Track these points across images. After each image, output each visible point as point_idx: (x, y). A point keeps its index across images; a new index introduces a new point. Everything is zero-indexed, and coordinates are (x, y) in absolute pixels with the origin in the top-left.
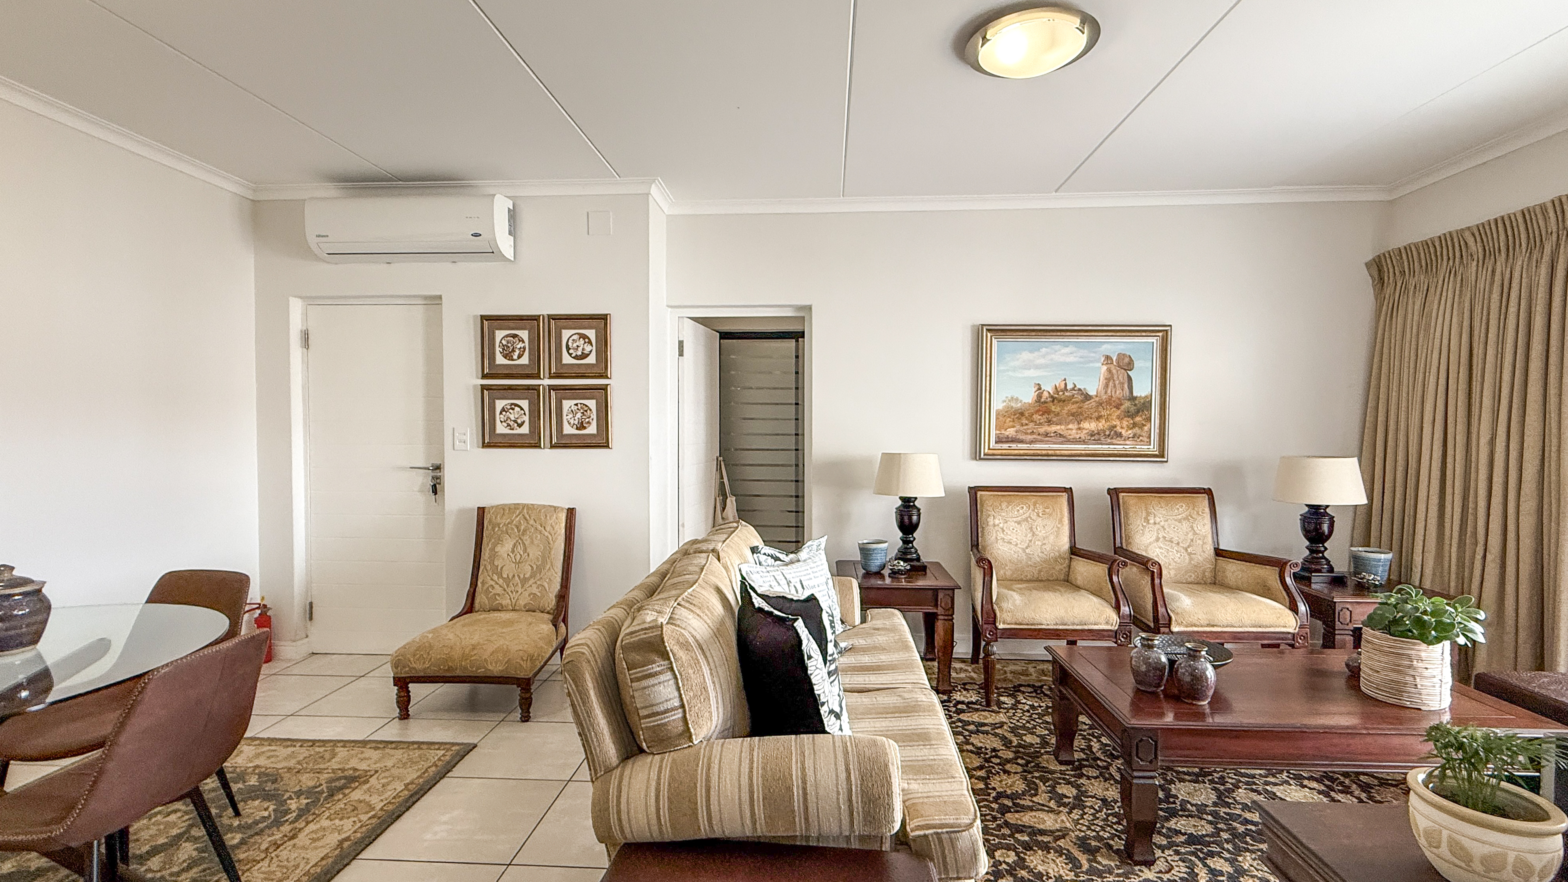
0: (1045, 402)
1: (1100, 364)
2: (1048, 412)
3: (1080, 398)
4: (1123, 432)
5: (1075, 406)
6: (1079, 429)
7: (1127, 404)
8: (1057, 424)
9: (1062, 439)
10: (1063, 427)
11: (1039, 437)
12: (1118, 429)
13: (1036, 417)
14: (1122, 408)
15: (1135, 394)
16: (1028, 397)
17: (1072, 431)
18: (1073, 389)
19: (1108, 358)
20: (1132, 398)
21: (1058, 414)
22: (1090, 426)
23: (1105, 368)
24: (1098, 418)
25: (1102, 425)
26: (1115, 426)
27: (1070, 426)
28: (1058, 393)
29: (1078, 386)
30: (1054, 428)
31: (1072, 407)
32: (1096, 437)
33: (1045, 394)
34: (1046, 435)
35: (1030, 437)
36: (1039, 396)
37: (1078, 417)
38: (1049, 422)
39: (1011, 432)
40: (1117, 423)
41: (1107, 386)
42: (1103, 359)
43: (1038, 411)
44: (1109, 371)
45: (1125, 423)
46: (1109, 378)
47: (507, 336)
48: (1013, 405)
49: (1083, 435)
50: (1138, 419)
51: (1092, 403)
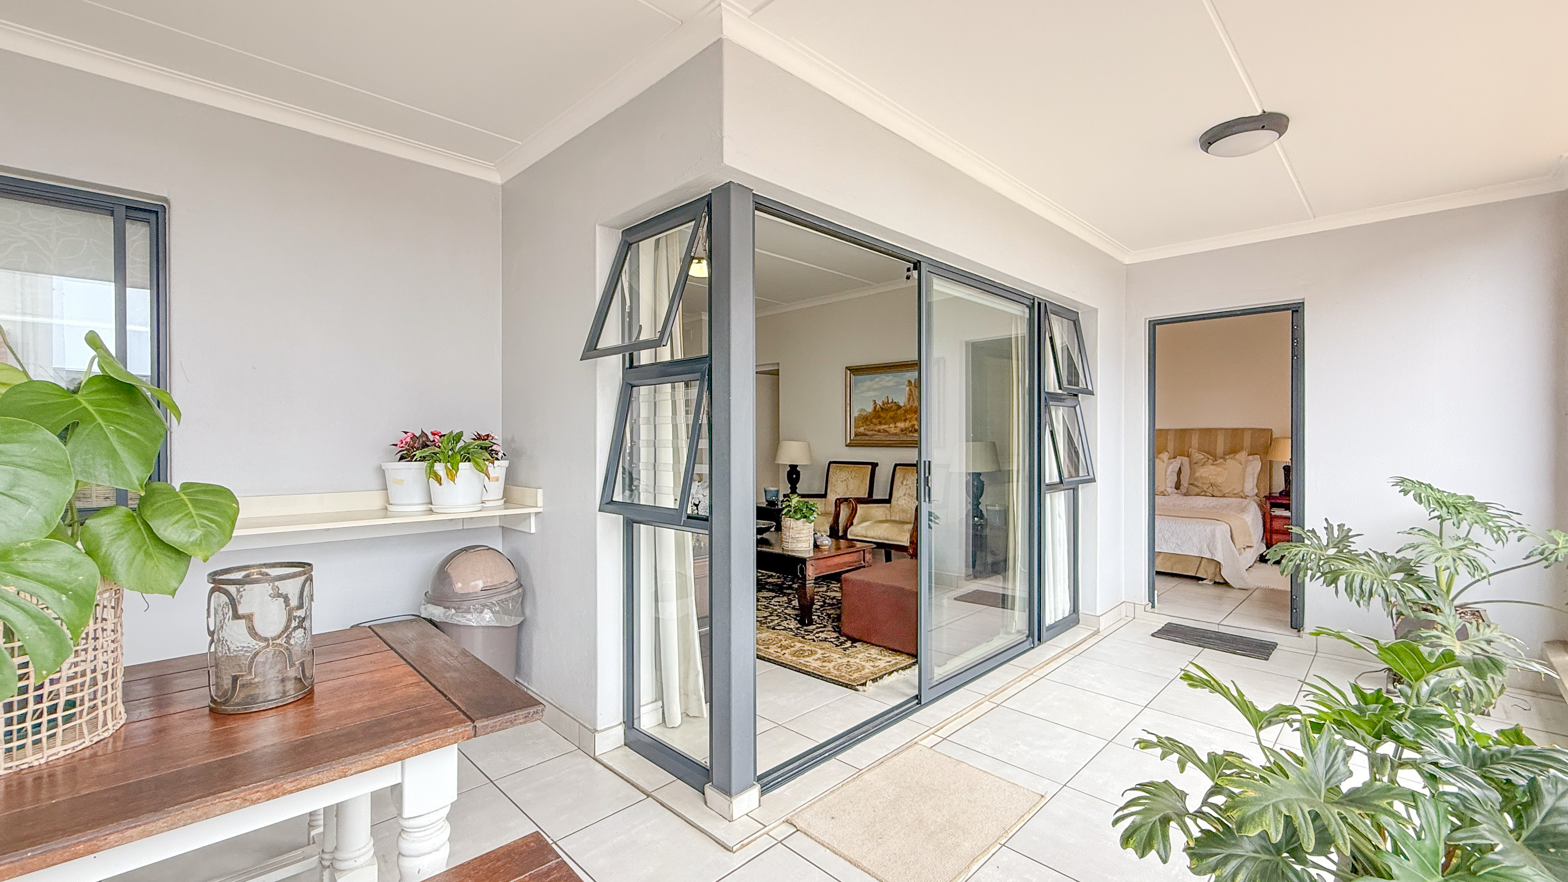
0: (878, 411)
1: (905, 386)
2: (879, 417)
3: (895, 407)
5: (893, 413)
6: (895, 427)
8: (885, 424)
10: (887, 426)
11: (875, 433)
13: (874, 420)
16: (870, 409)
17: (892, 428)
18: (892, 402)
19: (909, 382)
21: (884, 418)
22: (901, 425)
23: (908, 388)
24: (905, 420)
25: (907, 424)
27: (891, 425)
28: (884, 405)
29: (895, 401)
30: (883, 427)
31: (891, 414)
32: (904, 432)
33: (878, 406)
34: (879, 431)
35: (871, 433)
36: (875, 408)
37: (895, 419)
38: (880, 423)
39: (862, 430)
40: (915, 423)
41: (909, 399)
42: (907, 383)
43: (874, 417)
44: (910, 390)
46: (911, 394)
48: (862, 413)
49: (897, 431)
51: (901, 411)
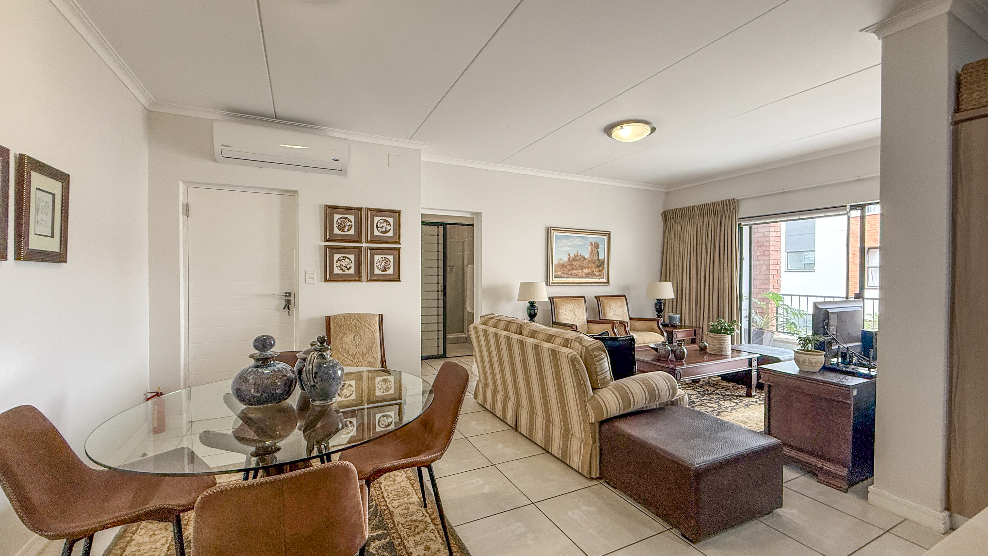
0: (571, 261)
1: (588, 246)
2: (572, 265)
3: (582, 259)
4: (596, 273)
5: (581, 263)
6: (582, 272)
7: (597, 262)
8: (575, 270)
9: (576, 276)
10: (577, 271)
11: (569, 276)
12: (594, 272)
13: (568, 267)
14: (596, 264)
15: (600, 258)
16: (566, 259)
17: (580, 273)
18: (580, 256)
19: (591, 243)
20: (599, 260)
21: (575, 266)
22: (586, 271)
23: (590, 247)
24: (588, 268)
25: (589, 270)
26: (593, 271)
27: (579, 271)
28: (575, 257)
29: (582, 255)
30: (574, 272)
32: (588, 275)
33: (571, 258)
34: (572, 274)
35: (566, 276)
36: (569, 258)
37: (582, 267)
38: (573, 269)
39: (559, 273)
40: (594, 270)
41: (591, 255)
42: (590, 244)
43: (569, 265)
44: (592, 249)
45: (597, 270)
46: (592, 252)
47: (341, 218)
48: (560, 262)
49: (583, 275)
50: (600, 268)
51: (586, 262)
